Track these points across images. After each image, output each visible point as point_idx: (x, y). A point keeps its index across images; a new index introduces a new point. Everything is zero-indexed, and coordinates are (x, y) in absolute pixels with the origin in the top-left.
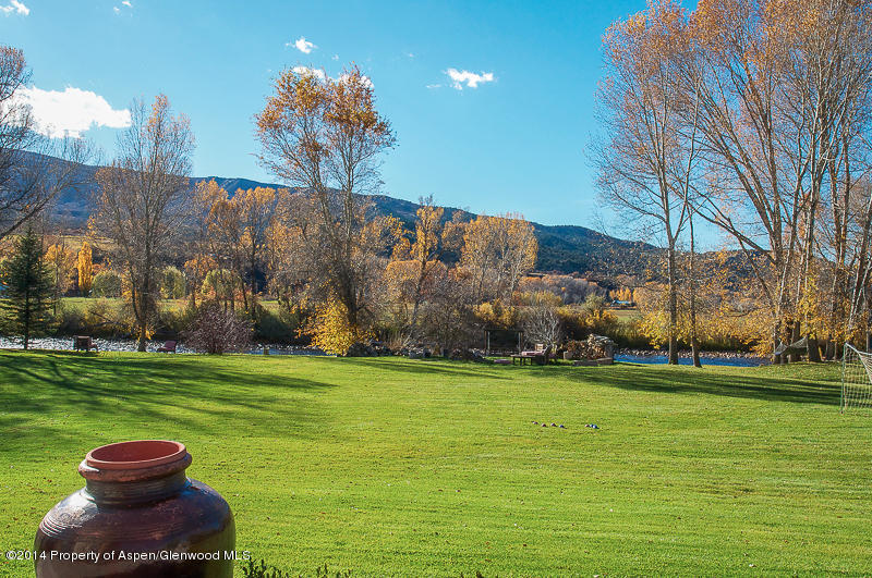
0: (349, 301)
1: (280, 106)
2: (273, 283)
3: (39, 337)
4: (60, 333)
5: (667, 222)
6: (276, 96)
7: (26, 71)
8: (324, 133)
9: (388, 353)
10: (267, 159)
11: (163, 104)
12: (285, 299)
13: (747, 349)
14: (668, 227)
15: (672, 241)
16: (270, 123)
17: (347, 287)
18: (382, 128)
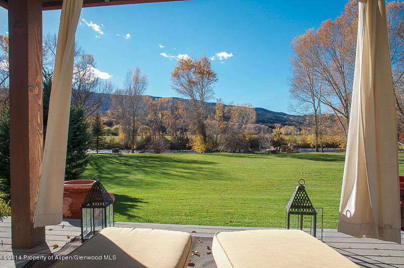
0: (204, 134)
1: (178, 69)
2: (168, 129)
3: (101, 149)
4: (109, 148)
5: (314, 104)
6: (178, 66)
7: (94, 62)
8: (194, 77)
9: (218, 151)
10: (174, 87)
11: (138, 71)
12: (173, 135)
13: (337, 146)
14: (314, 106)
15: (316, 111)
16: (176, 75)
17: (202, 129)
18: (214, 76)
